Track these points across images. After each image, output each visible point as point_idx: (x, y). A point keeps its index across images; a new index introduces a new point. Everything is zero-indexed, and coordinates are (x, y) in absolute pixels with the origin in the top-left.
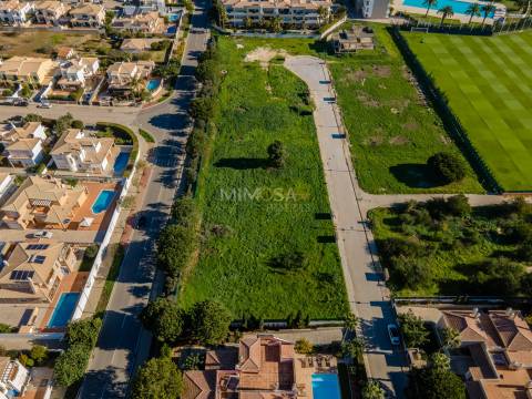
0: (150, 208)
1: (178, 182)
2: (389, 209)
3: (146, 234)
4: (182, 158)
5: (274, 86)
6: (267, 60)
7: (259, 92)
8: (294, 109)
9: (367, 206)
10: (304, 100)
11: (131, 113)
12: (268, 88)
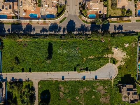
0: (33, 28)
1: (43, 33)
2: (33, 86)
3: (25, 29)
4: (53, 33)
5: (93, 59)
6: (114, 57)
7: (89, 54)
8: (78, 65)
9: (34, 81)
10: (84, 69)
11: (75, 12)
12: (92, 57)
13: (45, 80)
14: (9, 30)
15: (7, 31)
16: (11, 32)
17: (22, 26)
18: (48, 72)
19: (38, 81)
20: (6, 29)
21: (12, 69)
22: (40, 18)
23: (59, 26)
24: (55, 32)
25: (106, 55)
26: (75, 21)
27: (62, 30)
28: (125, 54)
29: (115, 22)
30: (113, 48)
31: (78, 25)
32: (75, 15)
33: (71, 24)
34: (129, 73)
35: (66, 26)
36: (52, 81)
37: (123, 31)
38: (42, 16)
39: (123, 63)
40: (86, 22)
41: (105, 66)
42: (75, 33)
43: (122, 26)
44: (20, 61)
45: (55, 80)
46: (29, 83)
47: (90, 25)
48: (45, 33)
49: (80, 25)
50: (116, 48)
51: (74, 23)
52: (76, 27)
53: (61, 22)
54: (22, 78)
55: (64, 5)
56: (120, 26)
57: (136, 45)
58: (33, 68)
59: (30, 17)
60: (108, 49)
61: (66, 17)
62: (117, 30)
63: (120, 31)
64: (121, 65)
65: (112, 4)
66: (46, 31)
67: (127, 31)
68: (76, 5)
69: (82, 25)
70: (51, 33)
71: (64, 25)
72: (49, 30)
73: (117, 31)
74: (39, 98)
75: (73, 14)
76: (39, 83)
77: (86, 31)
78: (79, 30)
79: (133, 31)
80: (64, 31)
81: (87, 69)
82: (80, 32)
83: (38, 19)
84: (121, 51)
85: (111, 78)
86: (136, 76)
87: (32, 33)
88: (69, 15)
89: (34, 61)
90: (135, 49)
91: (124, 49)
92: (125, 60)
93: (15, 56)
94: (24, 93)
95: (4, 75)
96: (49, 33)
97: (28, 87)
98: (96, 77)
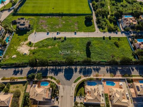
1: (98, 67)
3: (117, 71)
4: (87, 67)
5: (49, 46)
6: (29, 48)
7: (52, 50)
8: (63, 41)
9: (99, 32)
10: (58, 39)
11: (64, 88)
12: (50, 47)
13: (90, 33)
14: (133, 70)
15: (135, 69)
16: (130, 68)
17: (121, 73)
18: (88, 37)
19: (96, 31)
20: (135, 70)
21: (119, 39)
22: (103, 81)
23: (82, 74)
24: (85, 68)
25: (36, 49)
26: (64, 79)
27: (78, 70)
28: (18, 49)
29: (19, 78)
30: (28, 54)
31: (61, 75)
32: (64, 86)
33: (69, 75)
34: (19, 37)
35: (74, 74)
36: (84, 32)
37: (14, 69)
38: (101, 84)
39: (22, 43)
40: (52, 78)
41: (39, 41)
42: (64, 67)
43: (13, 74)
44: (114, 45)
45: (82, 33)
46: (103, 31)
47: (48, 75)
48: (95, 67)
49: (59, 75)
50: (25, 54)
51: (65, 77)
52: (63, 73)
53: (80, 78)
54: (109, 33)
55: (77, 97)
56: (16, 75)
57: (4, 57)
58: (102, 40)
59: (114, 82)
60: (34, 53)
61: (74, 83)
62: (20, 70)
63: (17, 69)
64: (24, 42)
66: (94, 69)
67: (10, 69)
68: (62, 96)
69: (57, 75)
70: (89, 67)
71: (76, 75)
72: (92, 70)
73: (20, 69)
74: (93, 22)
75: (66, 86)
76: (95, 31)
77: (53, 70)
78: (60, 70)
79: (3, 69)
80: (76, 69)
81: (55, 39)
82: (59, 68)
83: (105, 80)
84: (21, 52)
85: (35, 33)
86: (13, 35)
87: (109, 67)
88: (71, 85)
89: (102, 45)
90: (6, 54)
91: (18, 54)
92: (19, 45)
93: (119, 48)
94: (105, 25)
95: (124, 35)
96: (92, 67)
97: (103, 29)
98: (48, 34)
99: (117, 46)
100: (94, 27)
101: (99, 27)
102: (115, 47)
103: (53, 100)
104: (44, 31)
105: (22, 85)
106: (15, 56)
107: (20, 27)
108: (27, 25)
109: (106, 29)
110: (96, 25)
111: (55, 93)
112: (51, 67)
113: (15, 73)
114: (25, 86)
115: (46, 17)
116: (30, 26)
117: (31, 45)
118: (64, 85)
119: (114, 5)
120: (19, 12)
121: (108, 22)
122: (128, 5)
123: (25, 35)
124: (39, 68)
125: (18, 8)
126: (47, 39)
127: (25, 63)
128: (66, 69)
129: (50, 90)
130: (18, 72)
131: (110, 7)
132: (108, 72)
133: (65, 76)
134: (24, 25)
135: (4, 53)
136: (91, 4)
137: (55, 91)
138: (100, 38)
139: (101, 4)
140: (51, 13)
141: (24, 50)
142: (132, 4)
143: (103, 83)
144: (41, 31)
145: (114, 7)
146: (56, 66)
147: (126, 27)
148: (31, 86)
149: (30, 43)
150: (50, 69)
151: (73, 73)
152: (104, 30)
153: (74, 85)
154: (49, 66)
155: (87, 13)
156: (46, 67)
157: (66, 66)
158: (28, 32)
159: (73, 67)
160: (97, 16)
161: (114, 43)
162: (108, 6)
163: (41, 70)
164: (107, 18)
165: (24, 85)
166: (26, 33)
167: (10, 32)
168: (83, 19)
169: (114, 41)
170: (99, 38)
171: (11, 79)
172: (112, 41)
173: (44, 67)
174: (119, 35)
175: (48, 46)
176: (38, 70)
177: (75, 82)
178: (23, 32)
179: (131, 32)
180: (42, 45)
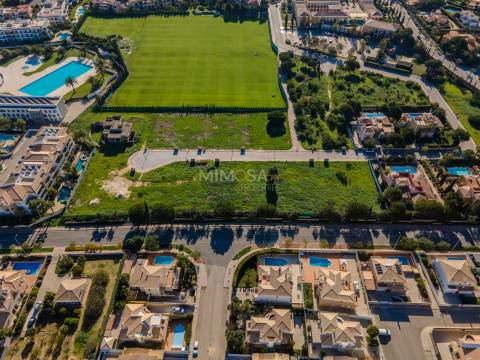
0: (318, 239)
1: (292, 227)
2: (302, 143)
3: (339, 236)
4: (267, 228)
5: (177, 179)
6: (130, 183)
7: (183, 188)
8: (211, 169)
9: (301, 149)
10: (199, 164)
11: (208, 271)
12: (179, 182)
13: (279, 151)
14: (376, 234)
15: (381, 232)
16: (371, 230)
17: (346, 241)
18: (273, 160)
19: (294, 148)
20: (382, 235)
21: (349, 165)
22: (302, 256)
23: (253, 241)
24: (262, 229)
25: (146, 185)
26: (210, 251)
27: (245, 233)
28: (104, 187)
29: (106, 248)
30: (128, 197)
31: (204, 243)
32: (209, 266)
33: (221, 244)
34: (108, 158)
35: (236, 241)
36: (265, 149)
37: (92, 230)
38: (298, 263)
39: (113, 172)
40: (181, 248)
41: (154, 169)
42: (212, 227)
43: (92, 239)
44: (336, 179)
45: (259, 151)
46: (310, 147)
47: (173, 242)
48: (286, 227)
49: (198, 242)
50: (120, 196)
51: (213, 248)
52: (210, 238)
53: (249, 249)
54: (326, 153)
55: (238, 289)
56: (99, 240)
57: (72, 203)
58: (307, 168)
60: (140, 195)
61: (234, 259)
62: (108, 231)
63: (100, 229)
64: (119, 169)
65: (105, 284)
66: (283, 232)
68: (203, 288)
69: (194, 243)
70: (272, 227)
71: (239, 244)
72: (277, 233)
73: (108, 229)
74: (288, 128)
75: (215, 267)
76: (291, 146)
77: (184, 232)
78: (202, 233)
79: (69, 229)
80: (240, 232)
81: (193, 163)
82: (201, 227)
83: (306, 255)
84: (111, 192)
86: (94, 154)
87: (319, 228)
88: (225, 265)
89: (307, 178)
90: (77, 195)
91: (104, 196)
92: (107, 177)
93: (348, 187)
94: (318, 135)
95: (362, 158)
96: (278, 228)
97: (311, 142)
98: (176, 152)
99: (344, 181)
100: (290, 138)
101: (301, 139)
102: (339, 184)
103: (182, 293)
104: (168, 147)
105: (111, 262)
106: (96, 201)
107: (110, 136)
108: (126, 133)
109: (319, 144)
110: (294, 135)
111: (187, 278)
112: (181, 226)
113: (97, 237)
114: (118, 265)
115: (173, 116)
116: (132, 134)
117: (134, 178)
118: (210, 263)
119: (341, 88)
120: (109, 103)
121: (325, 126)
122: (377, 89)
123: (120, 155)
124: (151, 228)
125: (107, 95)
126: (172, 165)
127: (120, 216)
128: (215, 231)
129: (175, 270)
130: (103, 234)
131: (333, 93)
132: (315, 238)
133: (212, 244)
134: (120, 132)
135: (73, 193)
136: (285, 86)
137: (188, 274)
138: (303, 164)
139: (310, 86)
140: (186, 105)
141: (118, 187)
142: (388, 86)
143: (301, 260)
144: (159, 146)
145: (341, 93)
146: (192, 223)
147: (367, 138)
148: (134, 265)
149: (133, 173)
150: (178, 230)
151: (232, 239)
152: (314, 146)
153: (234, 265)
154: (176, 222)
155: (273, 105)
156: (169, 226)
157: (217, 223)
158: (127, 149)
159: (234, 227)
160: (298, 112)
161: (337, 175)
162: (326, 90)
163: (157, 231)
164: (323, 117)
165: (115, 263)
166: (122, 151)
167: (87, 149)
168: (262, 120)
169: (336, 171)
170: (299, 162)
171: (87, 249)
172: (332, 171)
173: (164, 226)
174: (351, 156)
175: (174, 179)
176: (149, 231)
177: (236, 258)
178: (116, 148)
179: (378, 151)
180: (159, 176)
